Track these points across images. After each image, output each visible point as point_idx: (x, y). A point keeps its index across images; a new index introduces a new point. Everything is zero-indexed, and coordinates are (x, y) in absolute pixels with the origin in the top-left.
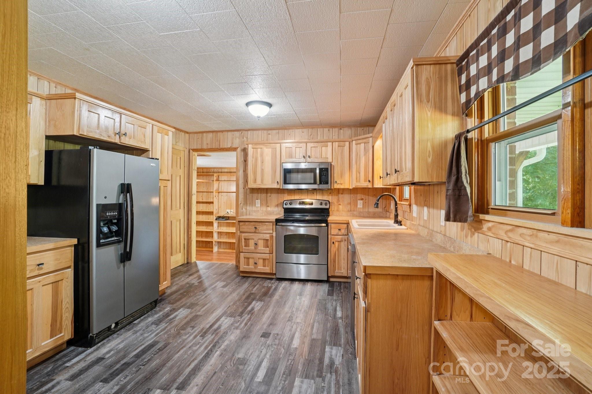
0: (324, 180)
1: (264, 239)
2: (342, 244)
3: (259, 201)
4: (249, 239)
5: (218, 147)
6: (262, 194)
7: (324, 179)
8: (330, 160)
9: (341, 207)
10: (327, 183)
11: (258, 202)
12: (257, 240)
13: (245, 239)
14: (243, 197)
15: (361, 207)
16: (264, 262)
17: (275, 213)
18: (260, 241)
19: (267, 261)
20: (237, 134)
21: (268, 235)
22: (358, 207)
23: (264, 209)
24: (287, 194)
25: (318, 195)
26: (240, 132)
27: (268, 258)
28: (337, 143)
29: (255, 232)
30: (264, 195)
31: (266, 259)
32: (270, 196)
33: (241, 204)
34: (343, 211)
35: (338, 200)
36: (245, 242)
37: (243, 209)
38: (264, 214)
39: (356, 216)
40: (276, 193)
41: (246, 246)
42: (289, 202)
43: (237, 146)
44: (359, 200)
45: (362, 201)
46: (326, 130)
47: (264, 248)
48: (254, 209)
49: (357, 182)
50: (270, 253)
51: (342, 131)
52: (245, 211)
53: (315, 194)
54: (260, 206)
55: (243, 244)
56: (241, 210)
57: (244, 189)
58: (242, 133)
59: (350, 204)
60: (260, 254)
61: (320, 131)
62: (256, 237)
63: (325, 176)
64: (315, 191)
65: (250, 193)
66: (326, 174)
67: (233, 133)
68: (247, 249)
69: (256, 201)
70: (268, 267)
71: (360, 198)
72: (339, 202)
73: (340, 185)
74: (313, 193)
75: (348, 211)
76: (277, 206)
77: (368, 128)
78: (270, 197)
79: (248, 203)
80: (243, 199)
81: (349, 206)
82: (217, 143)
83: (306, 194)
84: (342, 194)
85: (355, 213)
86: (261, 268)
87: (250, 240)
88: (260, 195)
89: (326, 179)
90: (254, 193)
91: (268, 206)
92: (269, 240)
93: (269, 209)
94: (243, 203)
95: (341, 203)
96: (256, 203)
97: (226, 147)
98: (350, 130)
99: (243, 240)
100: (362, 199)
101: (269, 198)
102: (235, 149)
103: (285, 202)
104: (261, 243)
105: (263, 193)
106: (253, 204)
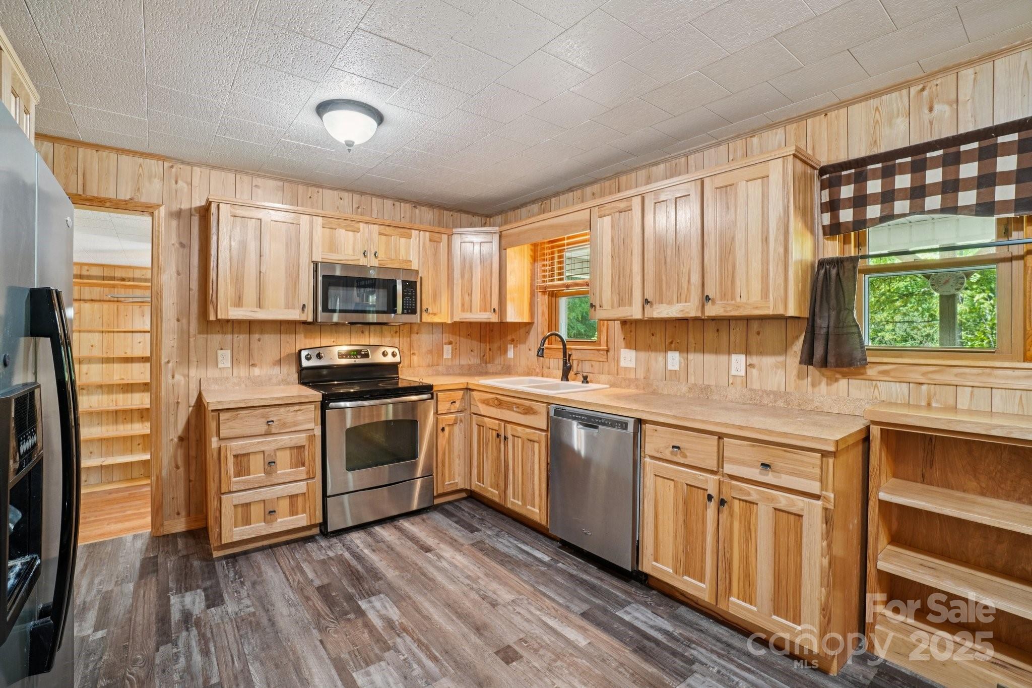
0: (409, 306)
1: (291, 448)
2: (456, 428)
3: (227, 353)
4: (248, 454)
5: (80, 192)
6: (235, 336)
7: (409, 303)
8: (415, 266)
9: (415, 358)
10: (414, 312)
11: (225, 357)
12: (272, 454)
13: (236, 456)
14: (175, 343)
15: (450, 357)
16: (292, 504)
17: (274, 380)
18: (279, 454)
19: (300, 499)
20: (155, 166)
21: (304, 435)
22: (445, 357)
23: (243, 371)
24: (302, 335)
25: (372, 335)
26: (167, 165)
27: (304, 490)
28: (427, 234)
29: (268, 434)
30: (241, 339)
31: (297, 495)
32: (259, 340)
33: (168, 362)
34: (419, 366)
35: (411, 346)
36: (236, 464)
37: (177, 376)
38: (243, 386)
39: (443, 375)
40: (275, 333)
41: (238, 474)
42: (314, 353)
43: (154, 200)
44: (446, 344)
45: (450, 346)
46: (388, 203)
47: (291, 468)
48: (212, 373)
49: (463, 310)
50: (309, 478)
51: (417, 211)
52: (183, 382)
53: (367, 333)
54: (229, 365)
55: (231, 469)
56: (170, 381)
57: (178, 320)
58: (172, 167)
59: (431, 352)
60: (282, 487)
61: (376, 202)
62: (269, 444)
63: (411, 297)
64: (367, 327)
65: (200, 333)
66: (412, 292)
67: (140, 160)
68: (244, 482)
69: (220, 352)
70: (304, 512)
71: (447, 341)
72: (413, 349)
73: (432, 315)
74: (363, 332)
75: (428, 366)
76: (279, 362)
77: (459, 215)
78: (260, 343)
79: (193, 358)
80: (175, 349)
81: (430, 356)
82: (73, 177)
83: (348, 335)
84: (417, 333)
85: (440, 368)
86: (285, 522)
87: (252, 457)
88: (229, 337)
89: (412, 304)
90: (211, 333)
91: (253, 365)
92: (307, 447)
93: (256, 371)
94: (174, 359)
95: (416, 352)
96: (220, 358)
97: (112, 195)
98: (431, 212)
99: (231, 460)
100: (450, 343)
101: (255, 345)
102: (148, 209)
103: (304, 353)
104: (283, 459)
105: (240, 333)
106: (208, 360)
